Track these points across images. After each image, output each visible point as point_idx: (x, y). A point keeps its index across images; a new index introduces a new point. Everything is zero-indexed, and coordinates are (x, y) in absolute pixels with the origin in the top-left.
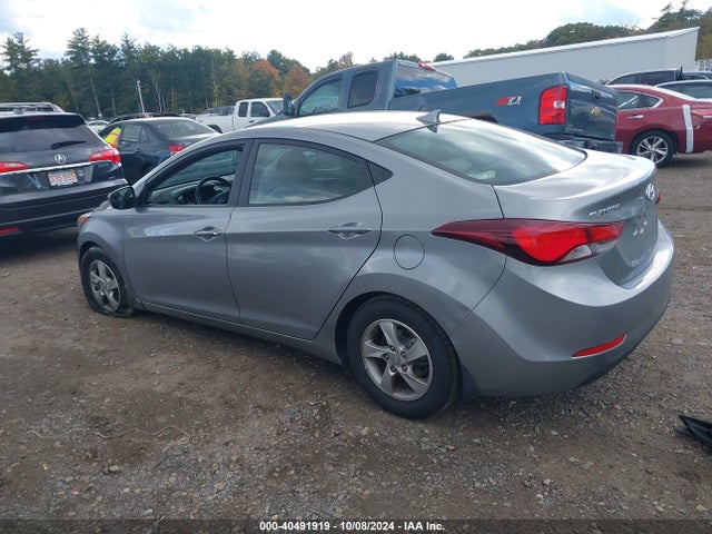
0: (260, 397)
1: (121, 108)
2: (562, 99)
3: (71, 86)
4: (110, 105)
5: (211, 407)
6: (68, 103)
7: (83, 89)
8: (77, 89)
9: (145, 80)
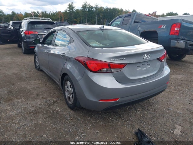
0: (45, 95)
1: (92, 22)
2: (178, 27)
3: (81, 16)
4: (89, 22)
5: (33, 94)
6: (80, 20)
7: (84, 17)
8: (82, 17)
9: (98, 15)
